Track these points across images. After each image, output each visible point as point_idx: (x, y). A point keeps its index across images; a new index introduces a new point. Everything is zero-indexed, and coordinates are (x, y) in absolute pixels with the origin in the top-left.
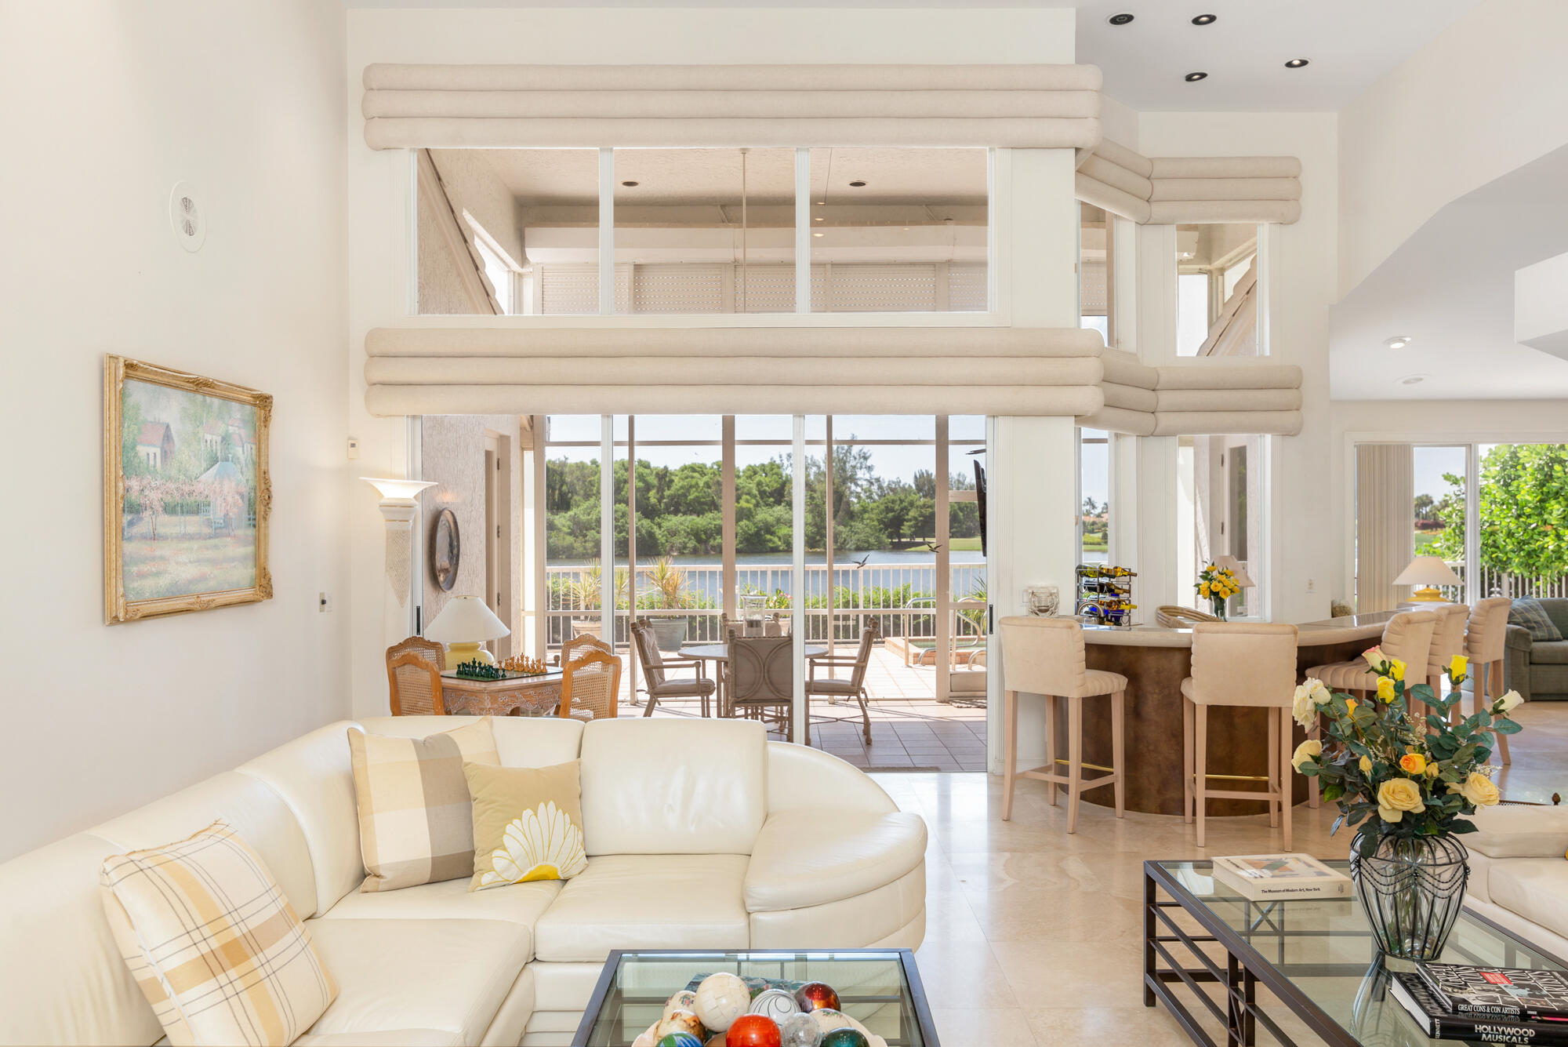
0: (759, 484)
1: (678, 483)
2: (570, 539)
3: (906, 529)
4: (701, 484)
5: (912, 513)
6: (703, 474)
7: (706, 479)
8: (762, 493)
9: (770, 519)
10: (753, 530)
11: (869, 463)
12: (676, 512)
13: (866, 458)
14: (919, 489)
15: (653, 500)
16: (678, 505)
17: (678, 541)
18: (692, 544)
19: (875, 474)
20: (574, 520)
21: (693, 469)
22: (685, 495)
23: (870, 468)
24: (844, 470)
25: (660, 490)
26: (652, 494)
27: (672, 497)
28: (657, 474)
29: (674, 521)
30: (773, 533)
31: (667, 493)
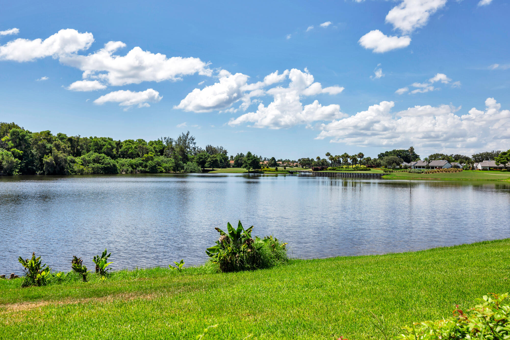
0: (154, 148)
1: (124, 147)
2: (82, 167)
3: (206, 165)
4: (133, 147)
5: (209, 160)
6: (133, 144)
7: (135, 145)
8: (156, 151)
9: (159, 161)
10: (154, 164)
11: (194, 141)
12: (123, 157)
13: (193, 140)
14: (207, 151)
15: (115, 153)
16: (124, 155)
17: (125, 168)
18: (130, 169)
19: (196, 145)
20: (84, 160)
21: (129, 141)
22: (127, 152)
23: (195, 143)
24: (185, 144)
25: (117, 150)
26: (114, 150)
27: (122, 152)
28: (116, 143)
29: (123, 161)
30: (161, 166)
31: (120, 150)
